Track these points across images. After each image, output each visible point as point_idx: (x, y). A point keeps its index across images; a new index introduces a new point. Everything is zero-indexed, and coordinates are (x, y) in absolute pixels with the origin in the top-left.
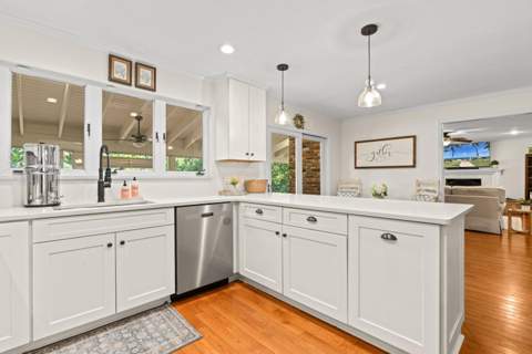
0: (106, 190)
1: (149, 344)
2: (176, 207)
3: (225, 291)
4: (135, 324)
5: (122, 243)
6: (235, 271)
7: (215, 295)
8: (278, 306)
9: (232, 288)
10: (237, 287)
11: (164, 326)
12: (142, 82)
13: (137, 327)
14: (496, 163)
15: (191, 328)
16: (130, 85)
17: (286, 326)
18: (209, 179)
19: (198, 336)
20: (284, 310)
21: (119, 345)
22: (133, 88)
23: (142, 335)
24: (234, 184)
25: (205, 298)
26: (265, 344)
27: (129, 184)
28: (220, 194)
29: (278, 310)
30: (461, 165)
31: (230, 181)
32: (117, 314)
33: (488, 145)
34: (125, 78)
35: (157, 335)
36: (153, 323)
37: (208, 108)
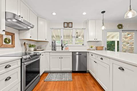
0: (63, 48)
1: (63, 78)
2: (72, 52)
3: (84, 74)
6: (88, 70)
7: (82, 74)
8: (95, 82)
9: (87, 74)
10: (88, 74)
11: (67, 76)
12: (70, 26)
13: (64, 74)
15: (72, 78)
16: (67, 27)
17: (93, 88)
18: (85, 46)
19: (72, 80)
20: (96, 84)
21: (60, 76)
22: (68, 28)
23: (64, 76)
24: (92, 47)
25: (79, 74)
26: (84, 88)
27: (67, 47)
28: (87, 50)
29: (94, 83)
31: (90, 46)
32: (61, 71)
34: (67, 26)
35: (65, 77)
36: (67, 75)
37: (85, 29)
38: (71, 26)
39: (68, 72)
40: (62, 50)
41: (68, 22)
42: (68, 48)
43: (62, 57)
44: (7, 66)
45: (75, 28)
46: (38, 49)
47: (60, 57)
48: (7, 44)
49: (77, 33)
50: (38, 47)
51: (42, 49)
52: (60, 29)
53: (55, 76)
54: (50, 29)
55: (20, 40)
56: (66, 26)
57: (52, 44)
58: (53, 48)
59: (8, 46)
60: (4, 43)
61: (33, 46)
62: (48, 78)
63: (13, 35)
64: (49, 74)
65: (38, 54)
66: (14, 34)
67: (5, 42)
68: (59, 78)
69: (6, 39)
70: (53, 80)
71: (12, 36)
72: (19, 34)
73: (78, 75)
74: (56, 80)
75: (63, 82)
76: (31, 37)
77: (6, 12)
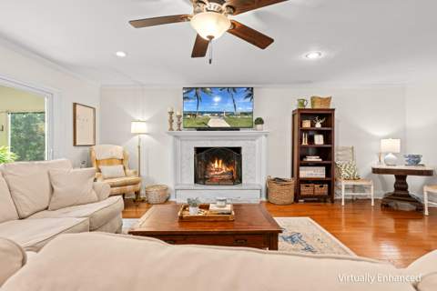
14: (260, 121)
30: (211, 124)
33: (250, 93)
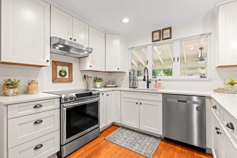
0: (150, 84)
1: (137, 145)
2: (163, 94)
4: (143, 137)
5: (141, 104)
11: (148, 144)
12: (165, 37)
15: (153, 152)
16: (160, 40)
19: (151, 156)
21: (133, 139)
23: (140, 141)
27: (158, 82)
28: (214, 91)
34: (158, 38)
35: (143, 145)
36: (148, 141)
37: (210, 34)
38: (169, 36)
39: (155, 137)
40: (148, 87)
41: (161, 28)
42: (159, 84)
43: (141, 102)
44: (38, 106)
45: (179, 38)
46: (109, 84)
47: (137, 101)
48: (62, 77)
49: (201, 49)
50: (109, 81)
51: (115, 86)
52: (146, 47)
53: (126, 136)
54: (129, 49)
55: (81, 71)
56: (156, 38)
57: (130, 77)
58: (131, 84)
59: (63, 80)
60: (58, 76)
61: (100, 80)
62: (113, 135)
63: (70, 65)
64: (120, 128)
65: (93, 93)
66: (72, 64)
67: (60, 75)
68: (130, 142)
69: (61, 71)
70: (118, 142)
71: (69, 67)
72: (79, 63)
73: (175, 150)
74: (122, 145)
75: (132, 153)
76: (91, 66)
77: (50, 38)
